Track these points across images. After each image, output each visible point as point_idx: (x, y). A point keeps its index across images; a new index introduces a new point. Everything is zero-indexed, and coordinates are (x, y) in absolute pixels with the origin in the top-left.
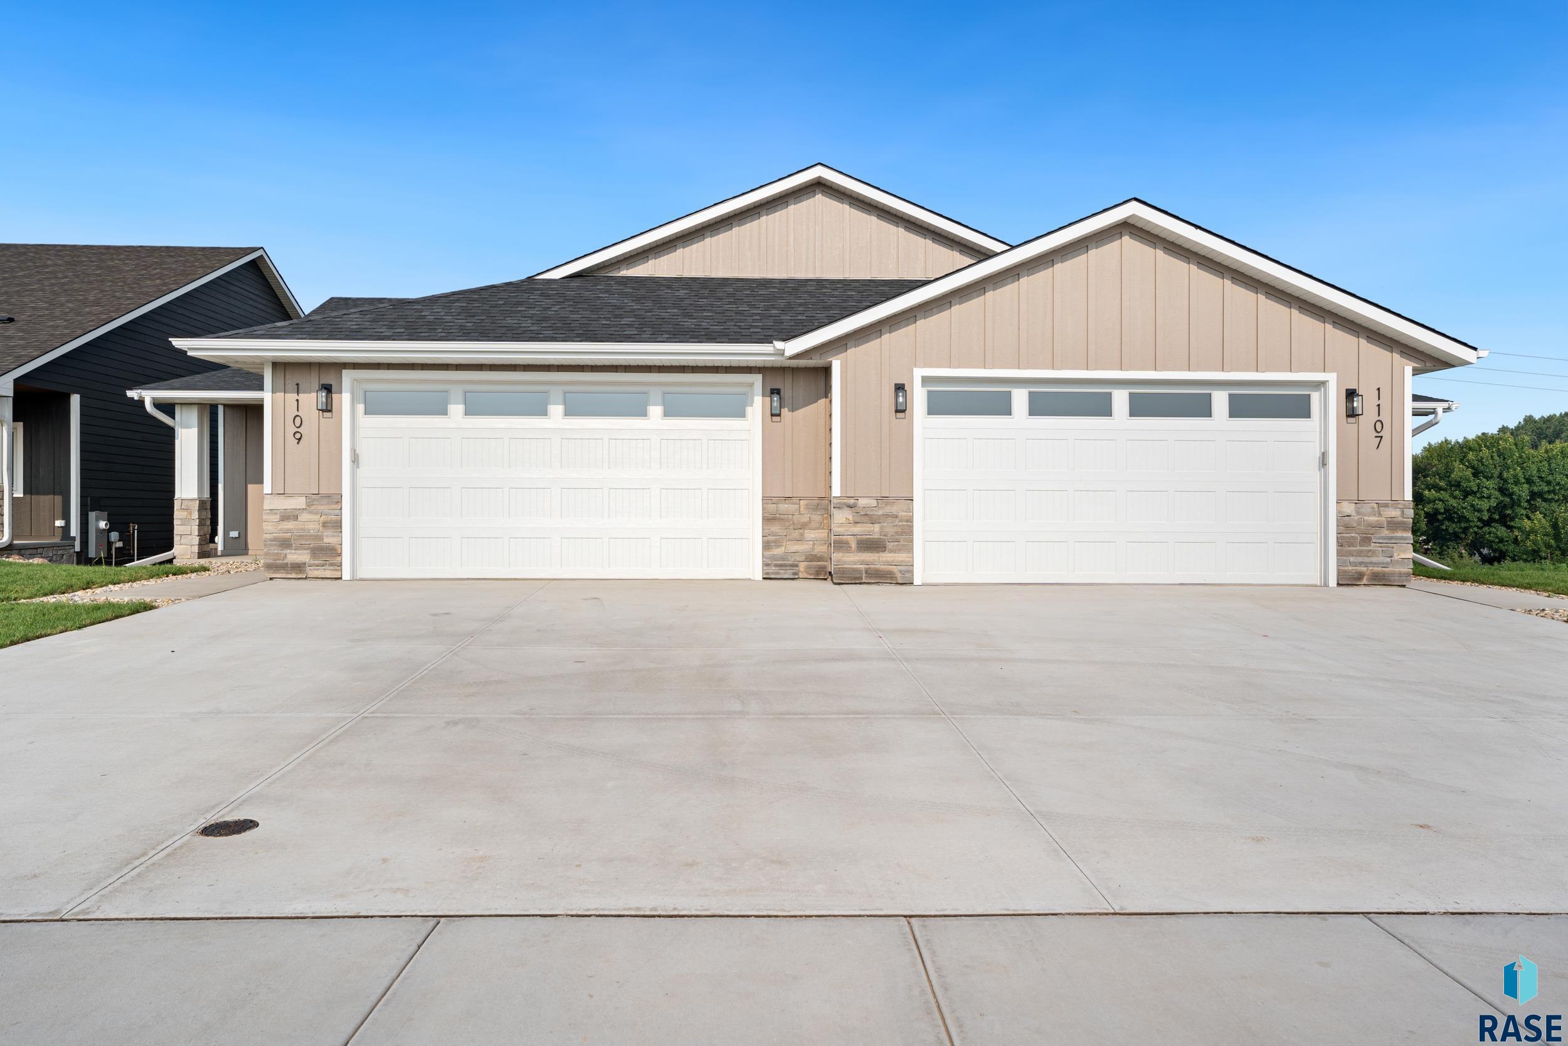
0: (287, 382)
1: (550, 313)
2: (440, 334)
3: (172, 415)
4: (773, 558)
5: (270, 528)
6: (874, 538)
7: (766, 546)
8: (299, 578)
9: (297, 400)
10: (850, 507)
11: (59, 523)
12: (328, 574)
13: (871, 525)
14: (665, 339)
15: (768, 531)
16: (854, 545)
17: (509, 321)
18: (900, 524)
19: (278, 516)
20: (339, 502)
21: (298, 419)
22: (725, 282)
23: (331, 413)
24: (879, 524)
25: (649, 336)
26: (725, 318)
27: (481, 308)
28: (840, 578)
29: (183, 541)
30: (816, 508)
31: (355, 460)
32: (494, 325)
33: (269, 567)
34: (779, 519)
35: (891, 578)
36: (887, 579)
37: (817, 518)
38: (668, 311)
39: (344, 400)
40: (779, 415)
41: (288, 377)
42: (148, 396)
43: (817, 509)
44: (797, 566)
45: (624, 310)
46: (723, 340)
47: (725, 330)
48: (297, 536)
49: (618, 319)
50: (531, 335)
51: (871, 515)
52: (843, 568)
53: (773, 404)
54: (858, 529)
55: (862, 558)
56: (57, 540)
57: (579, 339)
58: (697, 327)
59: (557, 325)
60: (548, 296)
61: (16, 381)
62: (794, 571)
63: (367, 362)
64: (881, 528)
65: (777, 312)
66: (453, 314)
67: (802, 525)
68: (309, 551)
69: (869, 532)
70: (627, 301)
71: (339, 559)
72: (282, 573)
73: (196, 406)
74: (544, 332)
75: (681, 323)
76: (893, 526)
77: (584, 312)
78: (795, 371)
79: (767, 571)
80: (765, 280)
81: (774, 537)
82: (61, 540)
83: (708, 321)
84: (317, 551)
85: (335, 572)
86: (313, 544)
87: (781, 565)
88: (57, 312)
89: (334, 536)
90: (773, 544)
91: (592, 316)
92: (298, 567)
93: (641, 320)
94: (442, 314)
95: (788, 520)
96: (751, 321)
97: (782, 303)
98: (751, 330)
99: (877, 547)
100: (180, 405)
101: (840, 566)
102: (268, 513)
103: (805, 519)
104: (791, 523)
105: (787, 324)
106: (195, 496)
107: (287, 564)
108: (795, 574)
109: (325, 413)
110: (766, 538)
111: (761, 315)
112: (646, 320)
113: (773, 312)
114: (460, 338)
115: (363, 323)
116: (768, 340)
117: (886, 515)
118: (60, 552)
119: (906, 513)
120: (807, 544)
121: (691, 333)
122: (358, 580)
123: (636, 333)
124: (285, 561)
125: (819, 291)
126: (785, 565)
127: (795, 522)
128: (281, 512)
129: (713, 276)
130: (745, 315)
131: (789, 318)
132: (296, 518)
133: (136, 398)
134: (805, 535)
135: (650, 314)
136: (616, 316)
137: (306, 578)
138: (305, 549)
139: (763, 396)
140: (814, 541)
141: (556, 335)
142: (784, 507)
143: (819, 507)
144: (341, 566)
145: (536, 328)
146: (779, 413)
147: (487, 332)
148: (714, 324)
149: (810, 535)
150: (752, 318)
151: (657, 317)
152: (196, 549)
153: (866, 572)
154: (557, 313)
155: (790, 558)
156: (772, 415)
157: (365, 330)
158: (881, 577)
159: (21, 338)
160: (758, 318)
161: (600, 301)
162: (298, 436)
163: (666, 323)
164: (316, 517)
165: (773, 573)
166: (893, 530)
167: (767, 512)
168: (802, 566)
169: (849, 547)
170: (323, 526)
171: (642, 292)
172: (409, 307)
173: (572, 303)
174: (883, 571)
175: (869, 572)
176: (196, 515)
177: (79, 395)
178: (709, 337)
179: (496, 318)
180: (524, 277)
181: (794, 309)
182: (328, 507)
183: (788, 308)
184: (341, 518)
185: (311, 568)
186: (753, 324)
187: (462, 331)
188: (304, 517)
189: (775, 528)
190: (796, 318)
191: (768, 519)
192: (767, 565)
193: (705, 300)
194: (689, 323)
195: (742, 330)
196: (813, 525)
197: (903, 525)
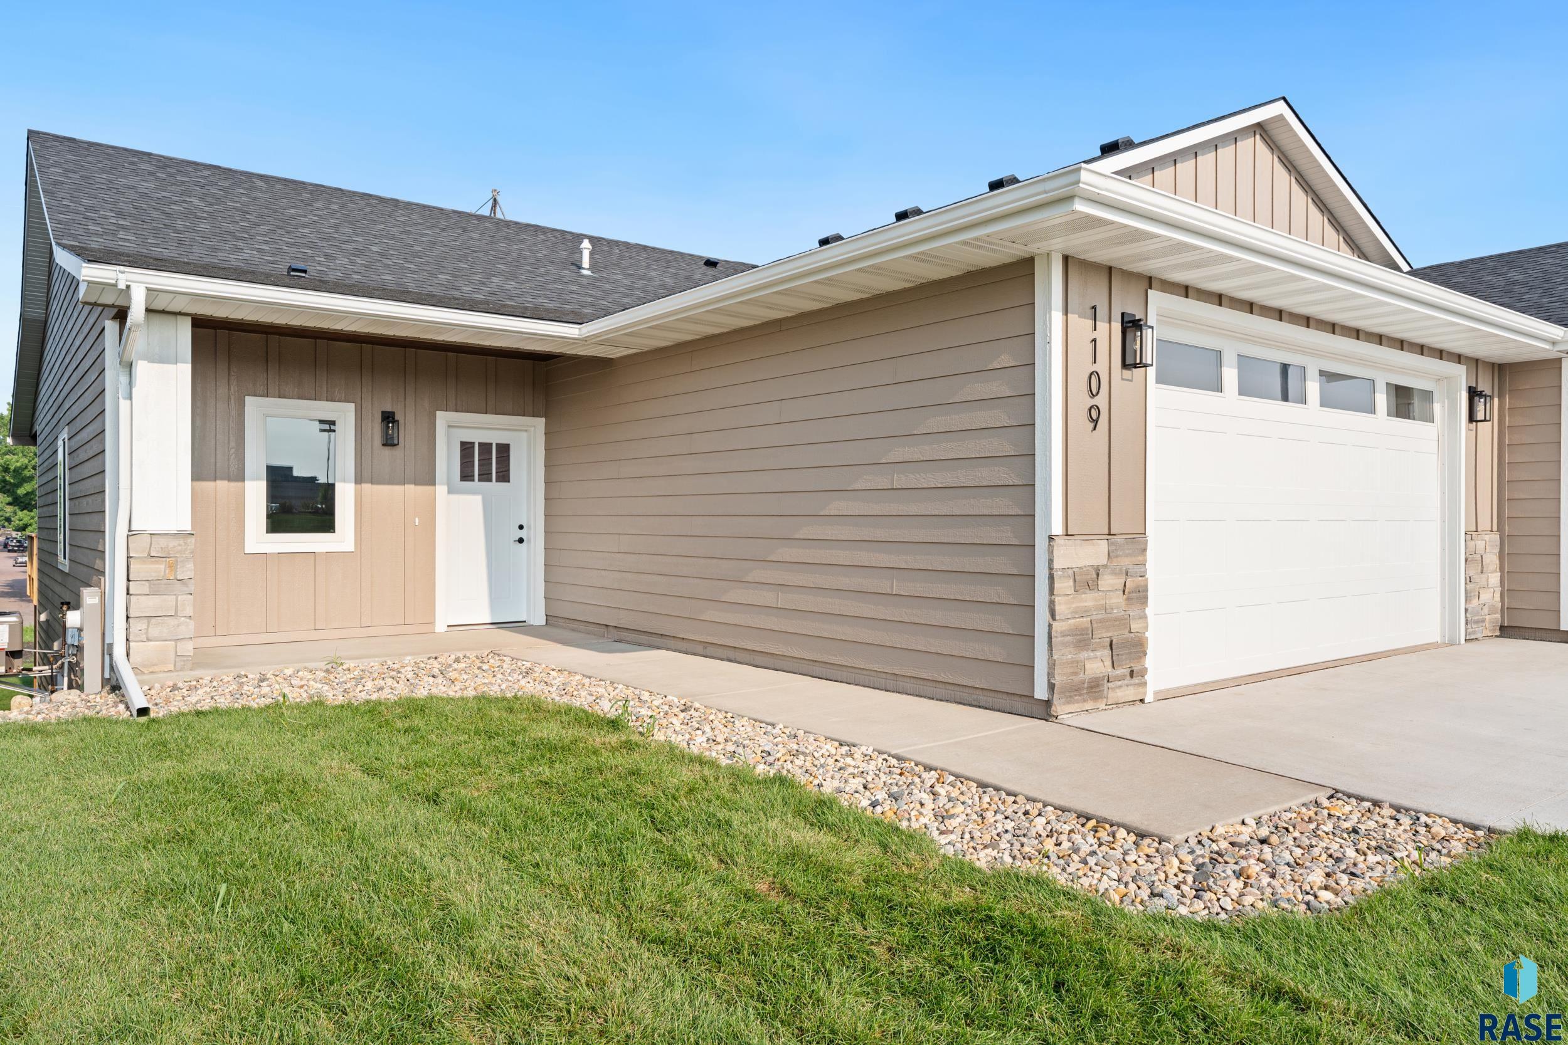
5: (1061, 606)
8: (1093, 708)
9: (1094, 341)
12: (1131, 694)
15: (1468, 577)
19: (1071, 583)
20: (1145, 550)
21: (1095, 379)
33: (1060, 691)
34: (1475, 560)
37: (1494, 557)
43: (1493, 546)
48: (1100, 621)
62: (1482, 628)
68: (1112, 651)
71: (1142, 661)
72: (1077, 702)
78: (1482, 364)
84: (1115, 651)
85: (1139, 689)
86: (1116, 635)
89: (1140, 618)
92: (1094, 687)
102: (1060, 576)
107: (1083, 682)
109: (1124, 372)
124: (1081, 677)
127: (1483, 564)
128: (1074, 573)
132: (1097, 584)
137: (1107, 706)
138: (1104, 647)
139: (1465, 395)
140: (1494, 588)
143: (1495, 544)
144: (1145, 674)
152: (187, 648)
156: (1471, 421)
162: (1095, 414)
164: (1119, 582)
170: (1128, 599)
176: (187, 571)
182: (1133, 559)
185: (1115, 685)
188: (1106, 581)
191: (1468, 561)
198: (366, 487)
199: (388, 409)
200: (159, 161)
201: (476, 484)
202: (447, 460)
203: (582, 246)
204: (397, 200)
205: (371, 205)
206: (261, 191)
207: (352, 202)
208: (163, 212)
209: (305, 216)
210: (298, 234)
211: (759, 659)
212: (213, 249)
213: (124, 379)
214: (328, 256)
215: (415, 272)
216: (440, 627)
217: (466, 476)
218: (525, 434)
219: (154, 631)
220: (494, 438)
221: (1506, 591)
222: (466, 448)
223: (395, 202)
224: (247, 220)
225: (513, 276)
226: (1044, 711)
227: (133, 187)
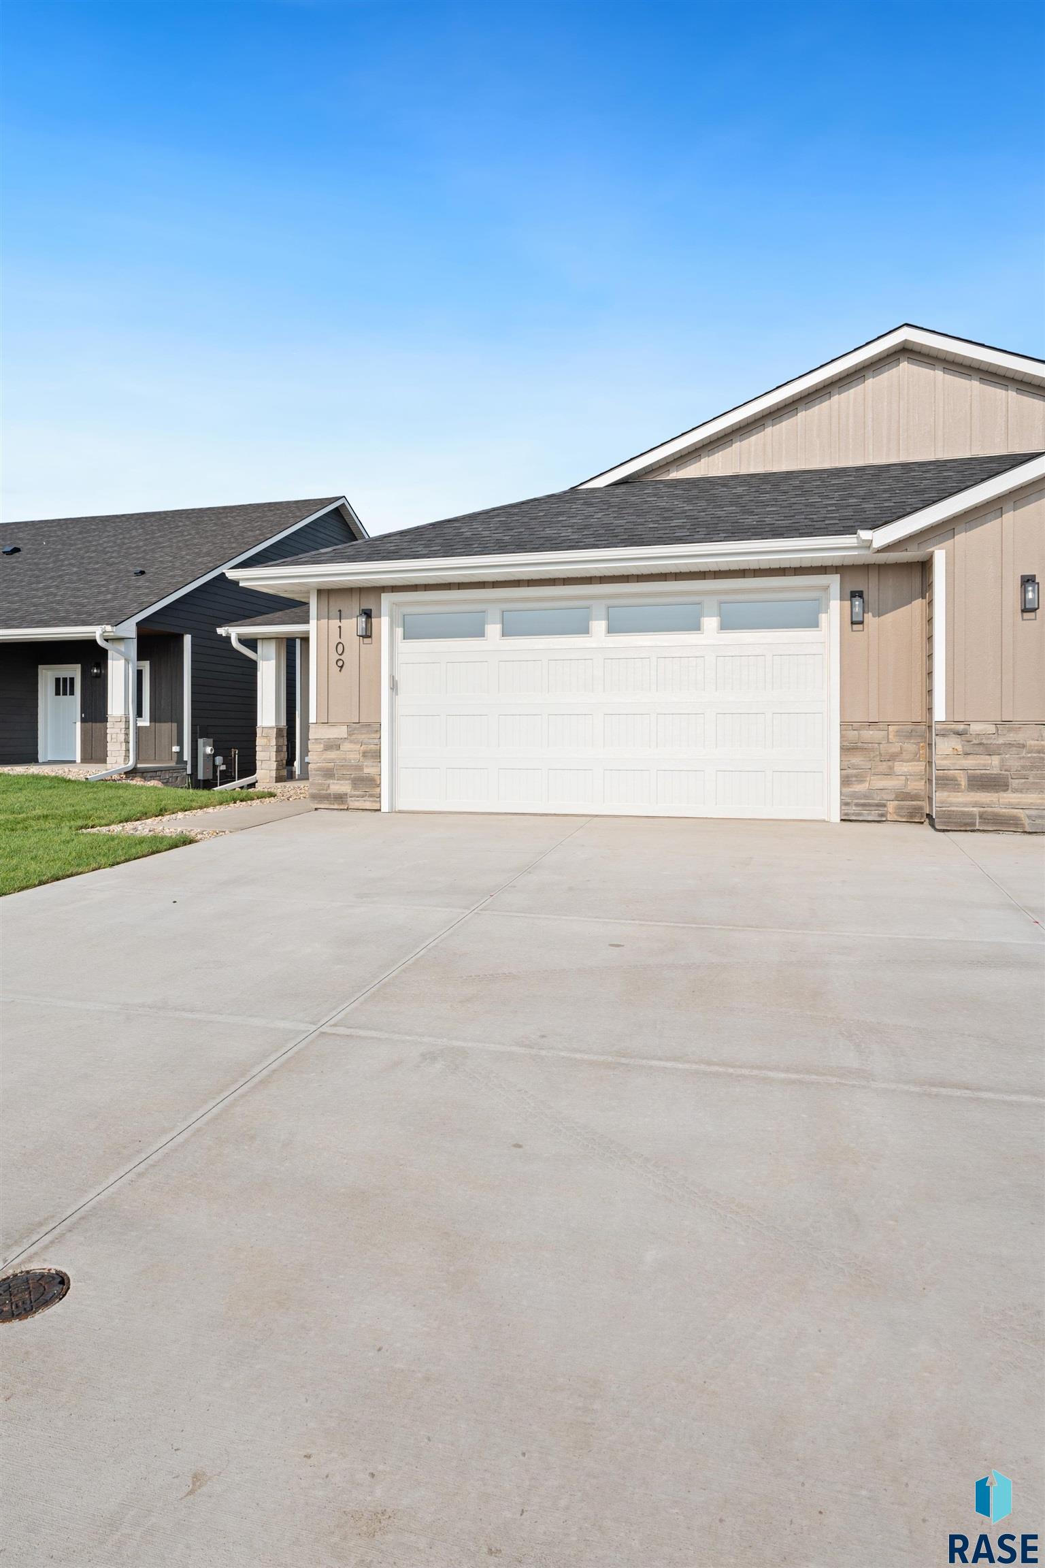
0: (330, 609)
1: (592, 520)
2: (476, 549)
3: (255, 649)
4: (854, 795)
5: (315, 757)
6: (992, 774)
7: (845, 781)
8: (341, 809)
9: (340, 627)
10: (958, 734)
11: (176, 749)
12: (368, 805)
13: (987, 756)
14: (722, 539)
15: (846, 763)
16: (964, 783)
17: (548, 531)
18: (1029, 755)
19: (322, 746)
20: (379, 731)
21: (340, 647)
22: (789, 475)
23: (370, 639)
24: (997, 756)
25: (703, 536)
26: (793, 511)
27: (520, 521)
28: (944, 823)
29: (263, 766)
30: (909, 735)
31: (394, 687)
32: (532, 536)
33: (314, 797)
34: (862, 749)
35: (1016, 825)
36: (1009, 827)
37: (910, 747)
38: (725, 509)
39: (383, 624)
40: (862, 623)
41: (331, 603)
42: (233, 632)
43: (911, 736)
44: (885, 806)
45: (673, 512)
46: (792, 535)
47: (793, 525)
48: (340, 766)
49: (667, 522)
50: (570, 544)
51: (987, 744)
52: (949, 811)
53: (854, 609)
54: (970, 762)
55: (975, 799)
56: (173, 764)
57: (623, 545)
58: (759, 523)
59: (600, 532)
60: (590, 505)
61: (137, 624)
62: (880, 812)
63: (405, 584)
64: (1002, 761)
65: (856, 501)
66: (492, 529)
67: (891, 756)
68: (350, 782)
69: (985, 766)
70: (677, 503)
71: (377, 790)
72: (325, 803)
73: (274, 641)
74: (585, 540)
75: (740, 521)
76: (1018, 758)
77: (630, 517)
78: (881, 568)
79: (846, 811)
80: (836, 469)
81: (855, 771)
82: (177, 763)
83: (772, 516)
84: (358, 782)
85: (374, 804)
86: (354, 774)
87: (864, 805)
88: (178, 564)
89: (373, 766)
90: (854, 779)
91: (639, 520)
92: (340, 798)
93: (693, 520)
94: (480, 529)
95: (873, 750)
96: (825, 512)
97: (861, 491)
98: (827, 522)
99: (995, 785)
100: (261, 640)
101: (944, 809)
102: (313, 743)
103: (895, 749)
104: (878, 753)
105: (871, 512)
106: (274, 724)
107: (330, 794)
108: (882, 815)
109: (365, 639)
110: (845, 771)
111: (836, 505)
112: (699, 520)
113: (850, 501)
114: (495, 552)
115: (402, 544)
116: (851, 530)
117: (1010, 744)
118: (175, 775)
119: (1036, 742)
120: (898, 780)
121: (753, 530)
122: (396, 812)
123: (688, 534)
124: (328, 792)
125: (906, 475)
126: (869, 805)
127: (882, 752)
128: (324, 742)
129: (776, 468)
130: (817, 507)
131: (872, 506)
132: (338, 747)
133: (224, 635)
134: (895, 768)
135: (704, 513)
136: (665, 519)
137: (347, 809)
138: (346, 780)
139: (841, 600)
140: (907, 776)
141: (598, 543)
142: (868, 734)
143: (914, 734)
144: (380, 797)
145: (576, 537)
146: (862, 619)
147: (525, 543)
148: (780, 518)
149: (901, 768)
150: (826, 509)
151: (713, 516)
152: (274, 774)
153: (981, 817)
154: (599, 520)
155: (875, 796)
156: (853, 623)
157: (403, 550)
158: (1002, 823)
159: (148, 587)
160: (834, 508)
161: (647, 505)
162: (340, 663)
163: (722, 522)
164: (357, 747)
165: (853, 814)
166: (1019, 764)
167: (846, 741)
168: (891, 806)
169: (956, 785)
170: (364, 756)
171: (695, 492)
172: (448, 526)
173: (616, 509)
174: (1003, 816)
175: (984, 816)
176: (274, 742)
177: (190, 636)
178: (775, 532)
179: (535, 530)
180: (566, 488)
181: (878, 496)
182: (368, 736)
183: (871, 495)
184: (380, 747)
185: (353, 799)
186: (828, 516)
187: (498, 545)
188: (346, 746)
189: (857, 760)
190: (882, 505)
191: (847, 749)
192: (847, 804)
193: (768, 495)
194: (751, 520)
195: (815, 523)
196: (905, 756)
197: (1034, 758)
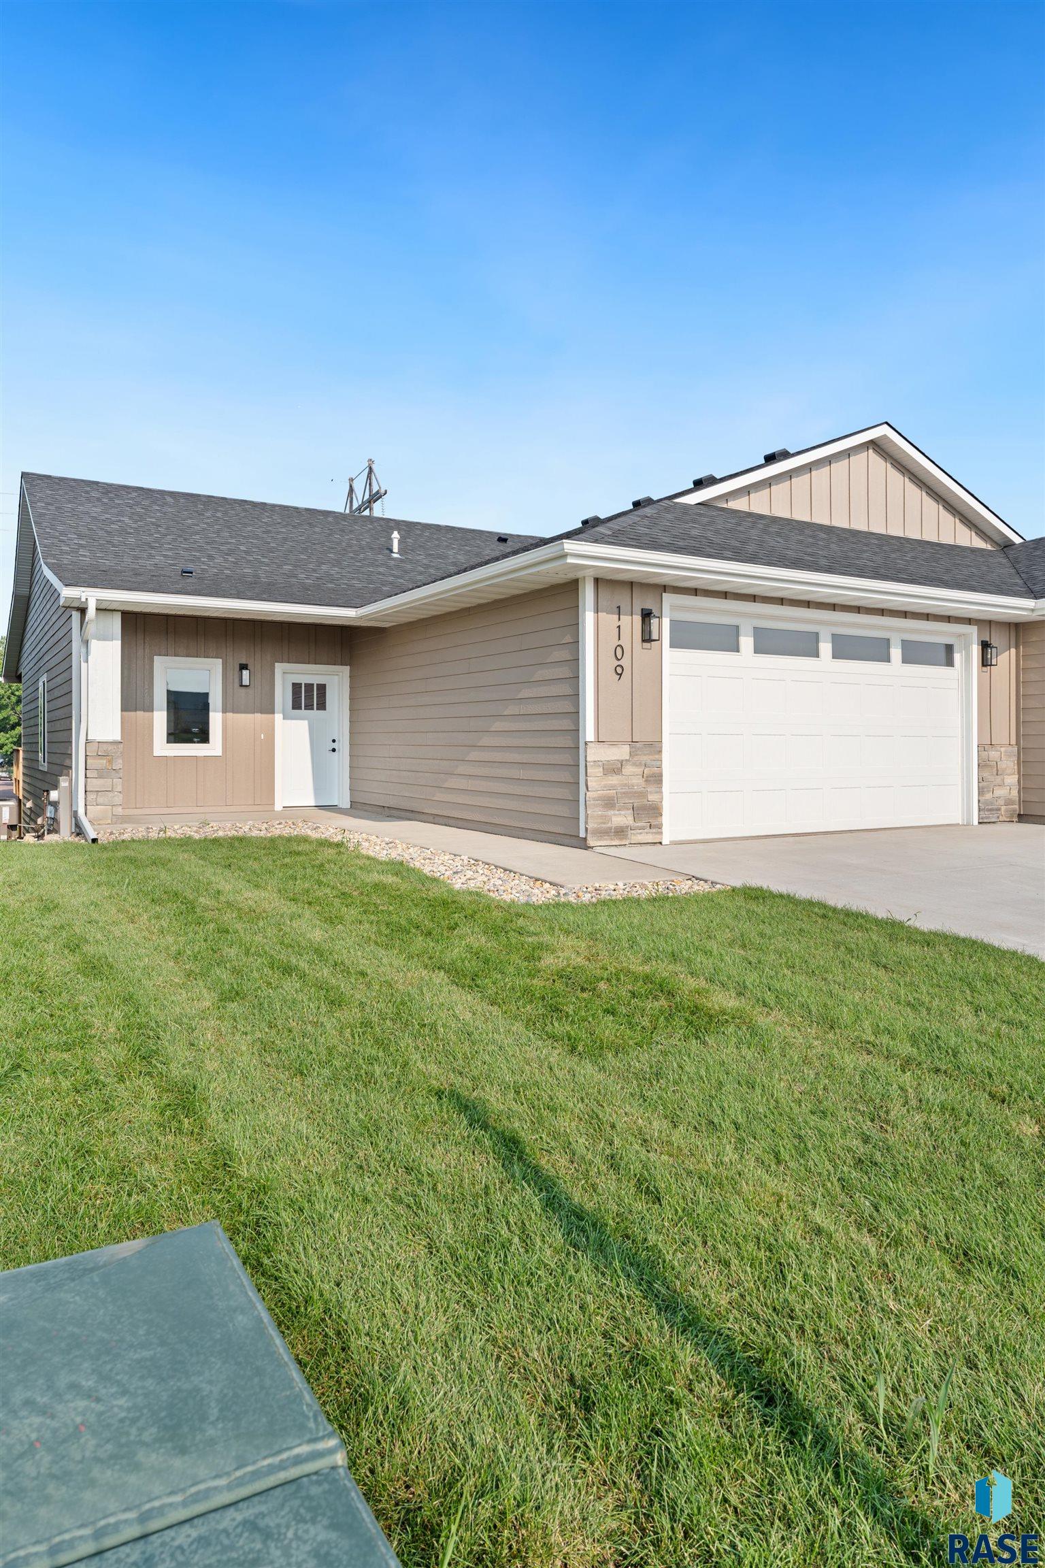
4: (986, 803)
5: (594, 784)
7: (981, 792)
8: (620, 845)
9: (619, 627)
12: (649, 838)
15: (981, 777)
19: (601, 769)
20: (661, 750)
21: (619, 650)
23: (651, 644)
34: (988, 766)
37: (1009, 764)
39: (664, 627)
41: (610, 597)
42: (94, 597)
43: (1010, 756)
44: (999, 810)
48: (621, 793)
62: (998, 815)
67: (1004, 771)
68: (632, 811)
71: (659, 819)
72: (606, 840)
73: (119, 614)
79: (980, 816)
81: (986, 784)
84: (637, 812)
85: (657, 836)
86: (637, 802)
87: (990, 810)
89: (656, 792)
90: (985, 790)
92: (621, 832)
95: (993, 767)
102: (592, 766)
103: (1004, 766)
104: (997, 769)
107: (611, 828)
109: (645, 643)
110: (981, 783)
120: (1006, 790)
124: (609, 825)
126: (992, 810)
128: (606, 764)
132: (620, 771)
134: (1004, 780)
137: (628, 844)
138: (628, 809)
139: (978, 647)
140: (1010, 786)
143: (1012, 754)
144: (661, 826)
155: (996, 803)
162: (619, 670)
164: (639, 770)
165: (984, 818)
167: (981, 759)
168: (1003, 810)
170: (646, 781)
182: (651, 757)
184: (661, 769)
185: (633, 832)
188: (629, 770)
189: (986, 774)
191: (982, 766)
192: (984, 810)
198: (230, 715)
199: (244, 662)
200: (104, 488)
201: (303, 712)
202: (282, 694)
203: (393, 536)
204: (265, 504)
205: (245, 510)
206: (170, 506)
207: (233, 509)
208: (107, 532)
209: (197, 525)
210: (192, 541)
211: (460, 823)
212: (136, 557)
213: (83, 650)
214: (211, 557)
215: (267, 565)
216: (278, 807)
217: (296, 705)
218: (336, 677)
219: (100, 800)
220: (315, 680)
221: (1023, 789)
222: (297, 687)
223: (263, 506)
224: (159, 532)
225: (338, 563)
226: (583, 844)
227: (87, 513)
